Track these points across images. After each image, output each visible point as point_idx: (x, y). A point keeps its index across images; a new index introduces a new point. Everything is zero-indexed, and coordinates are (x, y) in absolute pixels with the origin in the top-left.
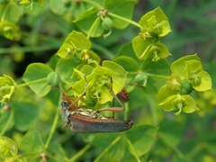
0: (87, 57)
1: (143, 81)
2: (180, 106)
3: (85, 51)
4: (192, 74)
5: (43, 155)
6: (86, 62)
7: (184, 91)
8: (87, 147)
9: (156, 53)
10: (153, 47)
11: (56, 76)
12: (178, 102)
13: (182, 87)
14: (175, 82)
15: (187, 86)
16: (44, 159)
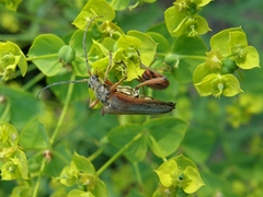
0: (109, 29)
1: (174, 62)
2: (220, 86)
3: (107, 22)
4: (236, 48)
5: (47, 152)
6: (108, 35)
7: (225, 69)
8: (99, 152)
9: (193, 27)
10: (190, 20)
11: (71, 50)
12: (218, 82)
13: (223, 65)
14: (215, 59)
15: (229, 63)
16: (48, 157)
